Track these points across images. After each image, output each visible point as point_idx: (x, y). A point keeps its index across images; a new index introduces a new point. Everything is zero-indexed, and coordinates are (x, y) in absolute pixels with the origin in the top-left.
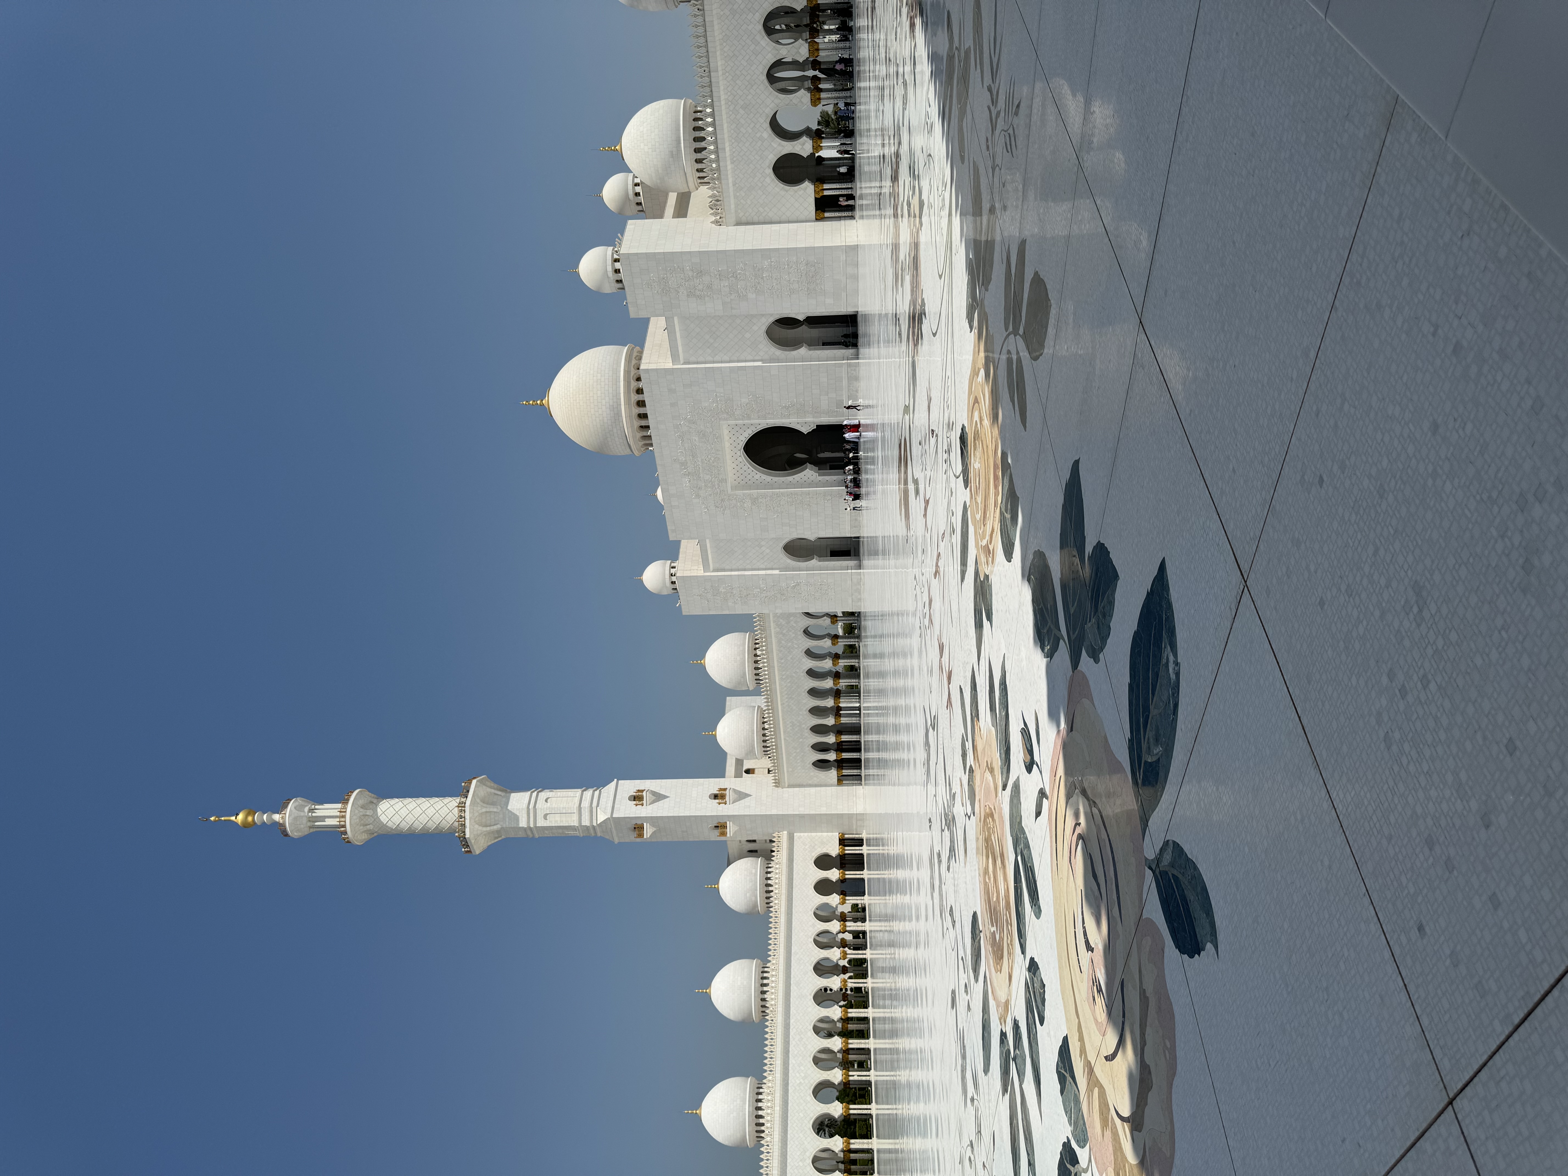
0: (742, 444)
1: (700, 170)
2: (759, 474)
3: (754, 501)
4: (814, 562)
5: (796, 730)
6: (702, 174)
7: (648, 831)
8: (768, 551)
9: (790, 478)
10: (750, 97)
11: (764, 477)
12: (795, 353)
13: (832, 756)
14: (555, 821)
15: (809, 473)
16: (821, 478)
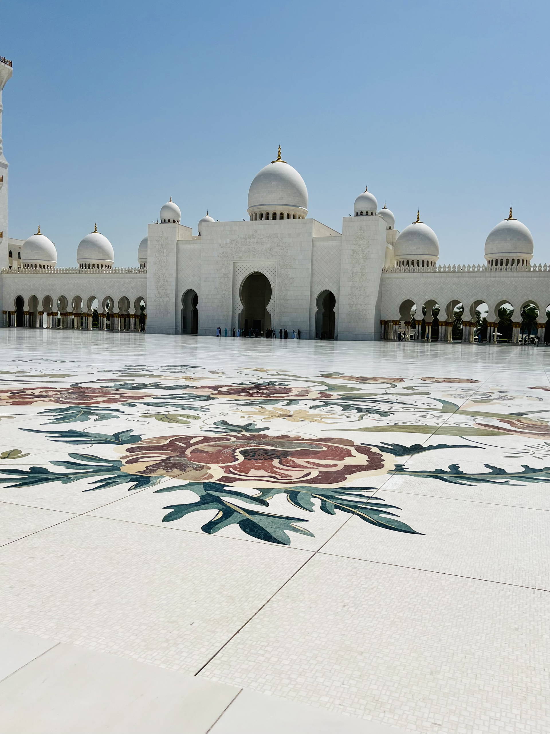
0: (262, 272)
1: (408, 263)
2: (242, 280)
3: (226, 275)
4: (181, 307)
5: (49, 287)
6: (405, 263)
8: (190, 280)
9: (238, 297)
10: (446, 290)
11: (240, 282)
12: (314, 305)
13: (26, 308)
15: (240, 307)
16: (237, 314)
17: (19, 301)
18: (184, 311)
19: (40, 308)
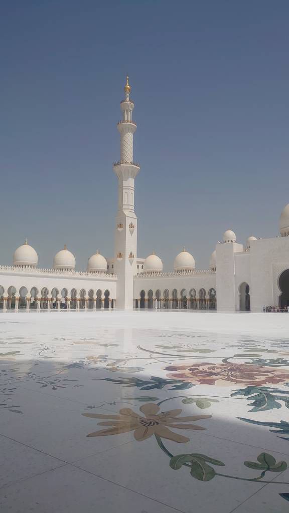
2: (278, 274)
3: (267, 272)
4: (239, 294)
5: (159, 284)
7: (120, 229)
8: (244, 276)
9: (276, 286)
13: (146, 297)
14: (125, 195)
15: (279, 292)
16: (277, 297)
17: (143, 293)
18: (240, 296)
19: (154, 297)
